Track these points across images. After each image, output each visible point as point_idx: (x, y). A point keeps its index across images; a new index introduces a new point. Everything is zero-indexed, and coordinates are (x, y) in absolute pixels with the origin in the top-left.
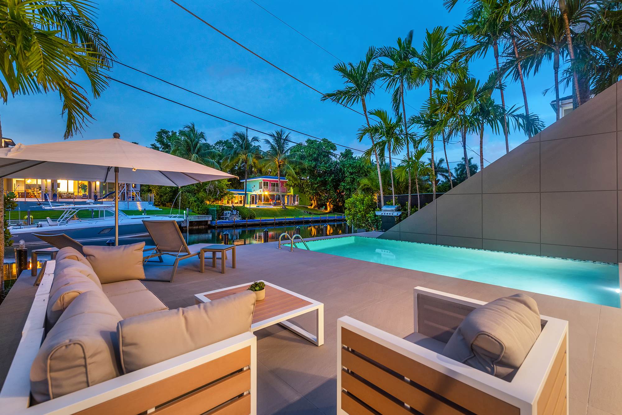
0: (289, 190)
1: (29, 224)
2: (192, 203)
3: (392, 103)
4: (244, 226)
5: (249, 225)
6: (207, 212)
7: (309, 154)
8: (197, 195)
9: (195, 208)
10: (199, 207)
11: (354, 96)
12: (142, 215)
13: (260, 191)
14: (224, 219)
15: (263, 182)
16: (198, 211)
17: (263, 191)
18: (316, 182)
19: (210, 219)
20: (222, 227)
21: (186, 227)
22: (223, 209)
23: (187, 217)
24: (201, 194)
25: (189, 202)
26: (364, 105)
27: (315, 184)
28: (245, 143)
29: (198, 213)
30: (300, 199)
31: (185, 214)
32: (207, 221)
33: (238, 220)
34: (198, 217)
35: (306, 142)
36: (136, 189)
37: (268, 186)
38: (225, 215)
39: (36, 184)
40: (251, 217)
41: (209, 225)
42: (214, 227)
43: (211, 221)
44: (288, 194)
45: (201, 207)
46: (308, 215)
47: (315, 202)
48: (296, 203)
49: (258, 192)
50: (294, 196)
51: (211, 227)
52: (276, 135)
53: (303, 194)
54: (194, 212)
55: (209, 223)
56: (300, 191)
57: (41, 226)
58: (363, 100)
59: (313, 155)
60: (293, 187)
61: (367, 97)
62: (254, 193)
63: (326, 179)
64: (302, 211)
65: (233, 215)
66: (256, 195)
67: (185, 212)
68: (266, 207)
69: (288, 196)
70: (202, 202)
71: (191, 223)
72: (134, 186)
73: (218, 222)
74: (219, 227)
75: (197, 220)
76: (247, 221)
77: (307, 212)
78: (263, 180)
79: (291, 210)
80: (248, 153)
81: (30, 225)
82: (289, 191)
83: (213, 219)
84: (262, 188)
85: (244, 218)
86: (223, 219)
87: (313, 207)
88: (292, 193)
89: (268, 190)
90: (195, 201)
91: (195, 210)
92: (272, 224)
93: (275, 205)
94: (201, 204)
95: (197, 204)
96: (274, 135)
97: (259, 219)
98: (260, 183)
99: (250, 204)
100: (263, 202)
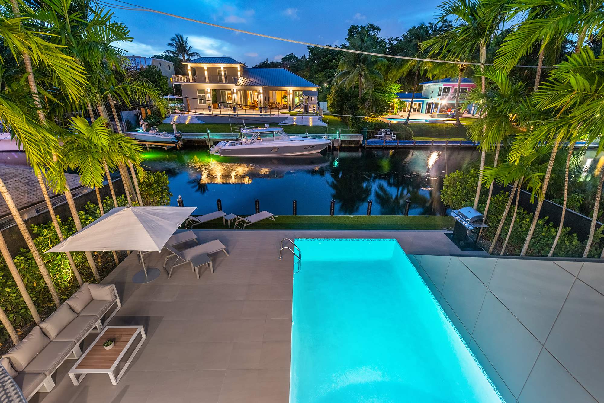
6: (360, 131)
13: (438, 99)
14: (378, 138)
17: (441, 99)
23: (340, 136)
32: (359, 141)
33: (391, 140)
34: (351, 136)
37: (449, 92)
38: (379, 134)
41: (360, 144)
43: (362, 140)
49: (435, 100)
51: (361, 147)
55: (361, 142)
65: (387, 134)
66: (433, 103)
71: (343, 142)
75: (350, 139)
78: (444, 85)
83: (365, 139)
84: (440, 95)
89: (448, 98)
98: (440, 88)
99: (425, 113)
100: (438, 113)
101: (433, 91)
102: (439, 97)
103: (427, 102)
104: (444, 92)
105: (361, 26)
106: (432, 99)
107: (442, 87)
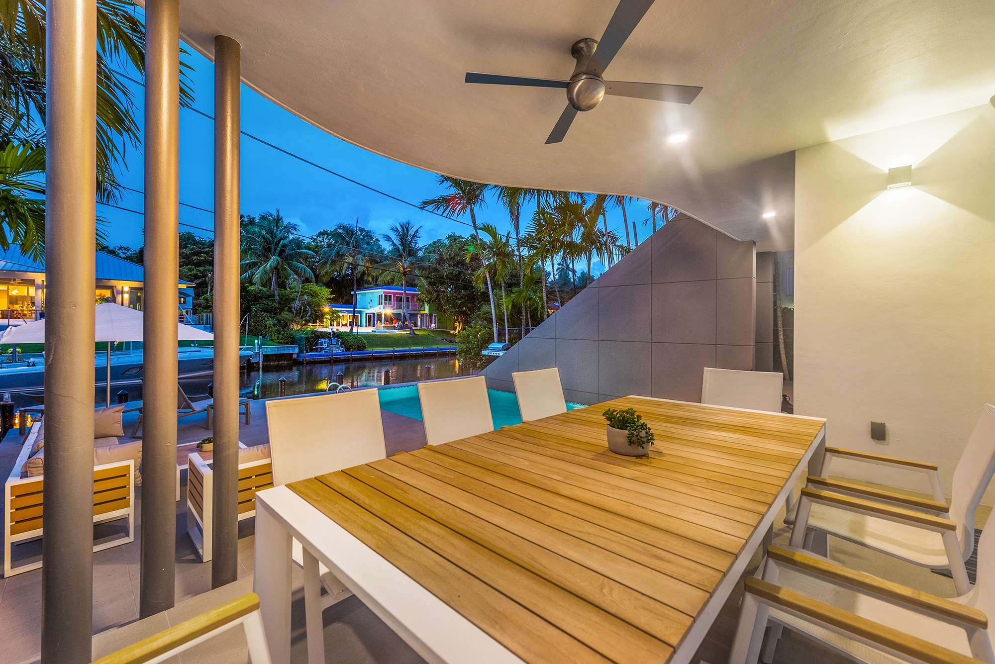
0: (423, 307)
1: (15, 360)
2: (269, 328)
3: (510, 216)
4: (347, 361)
5: (355, 360)
6: (292, 341)
7: (450, 255)
8: (278, 316)
9: (273, 335)
10: (280, 334)
11: (460, 204)
12: (191, 346)
13: (380, 308)
14: (319, 350)
15: (383, 295)
16: (278, 339)
17: (384, 308)
18: (459, 296)
19: (297, 351)
20: (314, 363)
21: (258, 363)
22: (318, 336)
23: (260, 348)
24: (285, 315)
25: (266, 326)
26: (473, 216)
27: (459, 299)
28: (353, 241)
29: (279, 342)
30: (439, 319)
31: (256, 345)
32: (292, 354)
33: (339, 351)
34: (278, 348)
35: (447, 238)
36: (185, 306)
37: (391, 301)
38: (319, 344)
39: (26, 295)
40: (359, 348)
41: (295, 359)
42: (301, 363)
43: (297, 354)
44: (422, 312)
45: (283, 334)
46: (447, 344)
47: (461, 324)
48: (433, 325)
49: (376, 309)
50: (431, 315)
51: (297, 363)
52: (400, 230)
53: (442, 313)
54: (273, 341)
55: (295, 356)
56: (438, 309)
57: (34, 365)
58: (472, 210)
59: (456, 258)
60: (429, 302)
61: (476, 208)
62: (370, 311)
63: (474, 291)
64: (439, 338)
65: (332, 344)
66: (374, 314)
67: (256, 341)
68: (386, 332)
69: (422, 315)
70: (286, 326)
71: (267, 357)
72: (184, 302)
73: (308, 355)
74: (309, 363)
75: (276, 353)
76: (351, 355)
77: (446, 339)
78: (384, 293)
79: (423, 337)
80: (358, 254)
81: (16, 362)
82: (422, 309)
83: (301, 351)
84: (382, 304)
85: (348, 349)
86: (317, 351)
87: (457, 331)
88: (427, 311)
89: (391, 307)
90: (274, 325)
91: (274, 337)
92: (389, 358)
93: (401, 328)
94: (283, 329)
95: (277, 329)
96: (397, 228)
97: (370, 350)
98: (380, 296)
99: (366, 327)
100: (383, 325)
101: (371, 301)
102: (381, 306)
103: (366, 314)
104: (386, 300)
105: (249, 216)
106: (371, 309)
107: (382, 295)
